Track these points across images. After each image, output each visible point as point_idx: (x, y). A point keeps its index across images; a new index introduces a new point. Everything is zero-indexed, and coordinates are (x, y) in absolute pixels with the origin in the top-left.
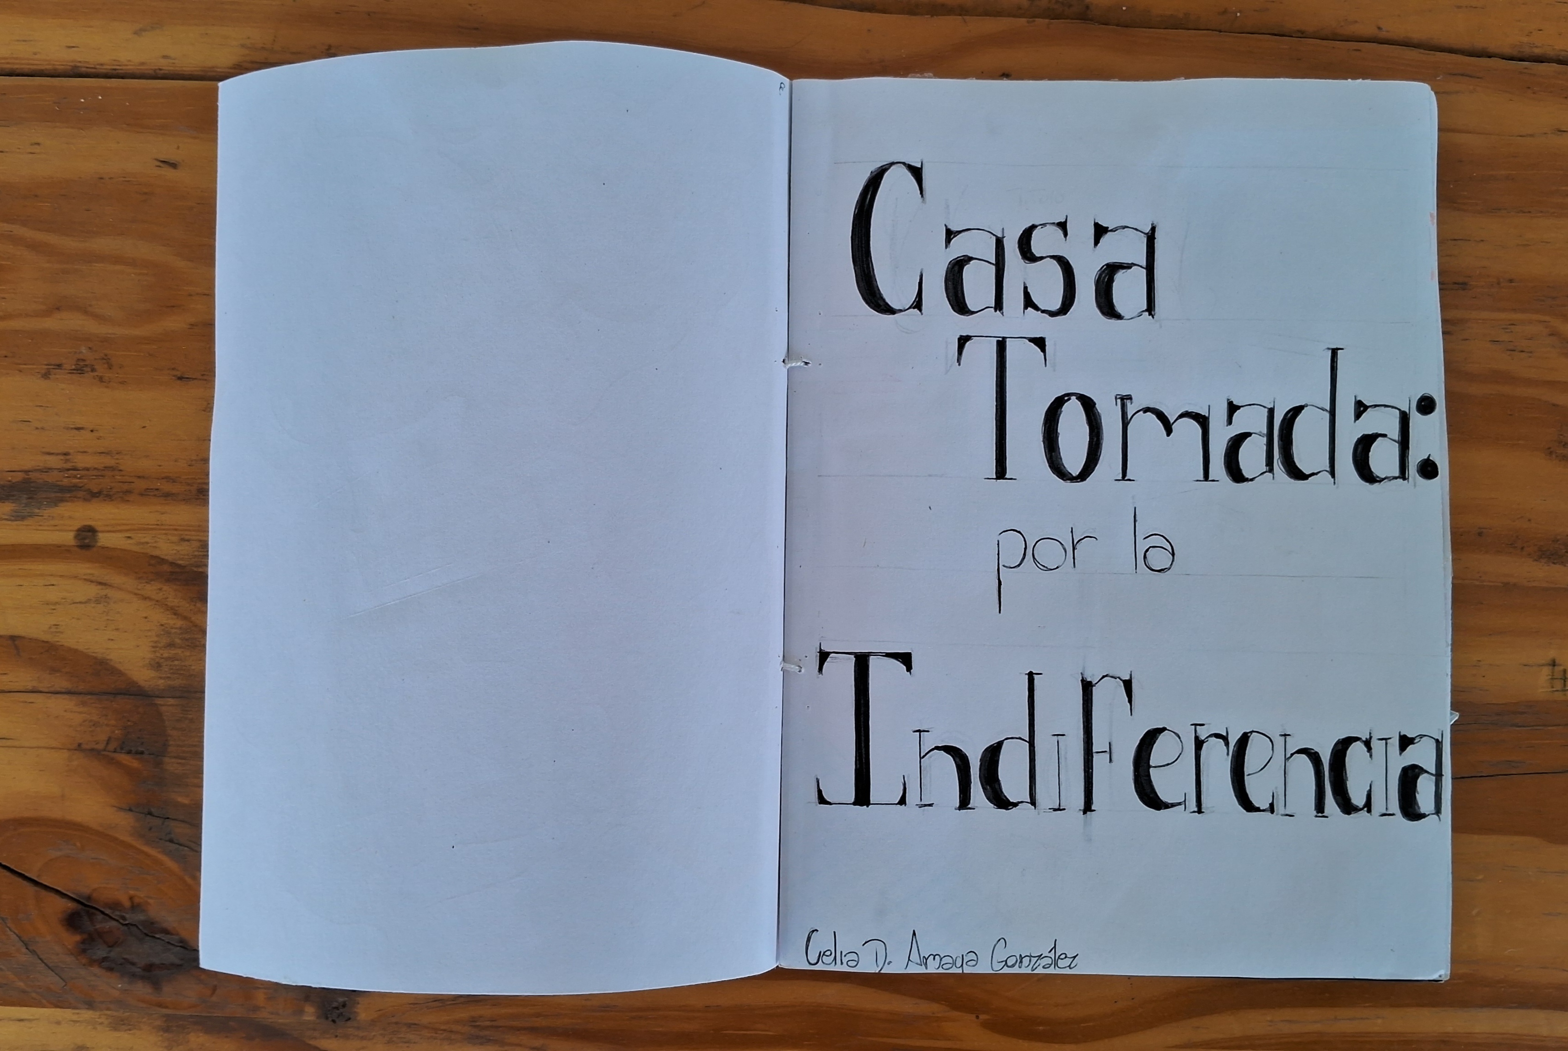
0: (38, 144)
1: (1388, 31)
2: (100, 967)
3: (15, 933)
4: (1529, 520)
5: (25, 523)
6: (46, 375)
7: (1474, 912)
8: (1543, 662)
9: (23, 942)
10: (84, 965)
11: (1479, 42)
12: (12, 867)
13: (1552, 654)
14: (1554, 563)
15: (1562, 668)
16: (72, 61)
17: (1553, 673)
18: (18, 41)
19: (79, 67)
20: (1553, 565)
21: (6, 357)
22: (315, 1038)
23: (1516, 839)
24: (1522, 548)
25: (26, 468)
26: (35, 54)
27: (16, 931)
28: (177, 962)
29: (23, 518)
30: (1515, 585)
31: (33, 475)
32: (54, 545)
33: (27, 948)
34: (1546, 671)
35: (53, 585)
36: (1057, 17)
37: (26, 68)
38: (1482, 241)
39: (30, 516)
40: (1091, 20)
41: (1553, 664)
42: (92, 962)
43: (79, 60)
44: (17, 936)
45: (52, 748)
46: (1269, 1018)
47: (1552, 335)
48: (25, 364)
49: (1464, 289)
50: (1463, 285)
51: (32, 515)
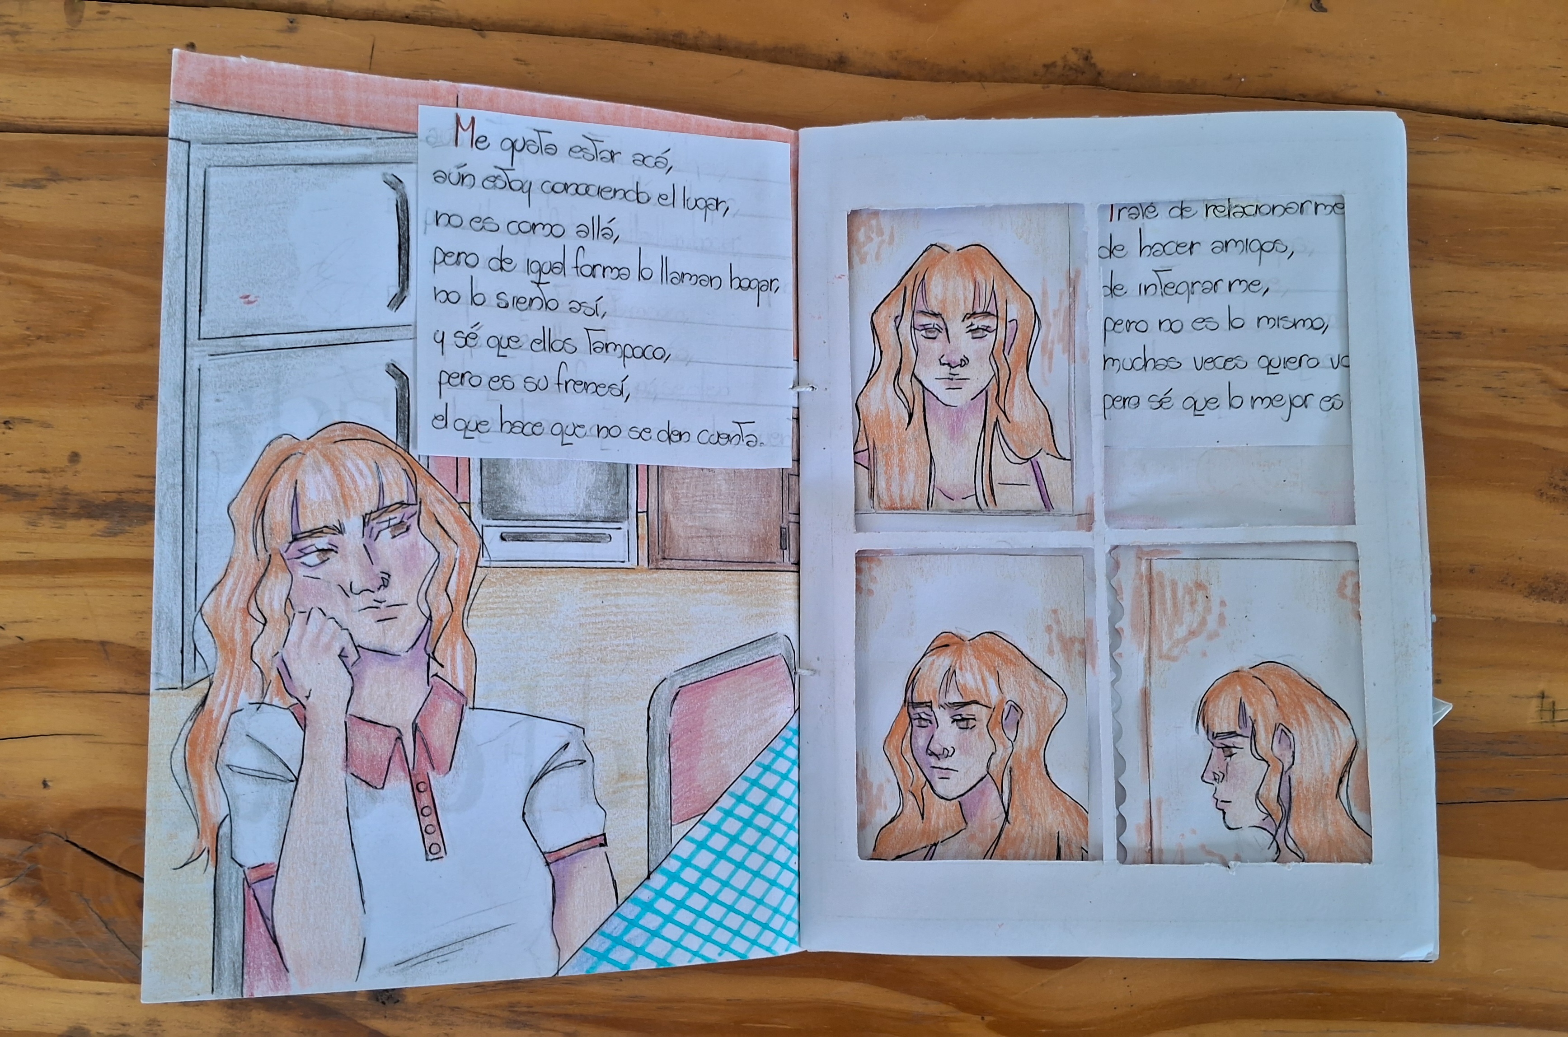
0: (137, 196)
1: (1387, 95)
3: (96, 914)
4: (1520, 558)
5: (117, 538)
6: (139, 406)
7: (1463, 933)
8: (1532, 694)
9: (102, 921)
11: (1476, 104)
12: (96, 853)
13: (1541, 686)
14: (1544, 600)
15: (1551, 700)
17: (1542, 704)
18: (121, 103)
20: (1541, 600)
21: (103, 388)
22: (366, 1018)
23: (1506, 863)
24: (1513, 585)
25: (119, 489)
26: (136, 115)
27: (98, 912)
29: (115, 535)
30: (1506, 620)
31: (125, 496)
32: (141, 559)
33: (107, 928)
34: (1535, 703)
35: (140, 596)
36: (1072, 83)
37: (129, 128)
38: (1476, 292)
39: (121, 533)
40: (1103, 85)
41: (1543, 696)
44: (99, 916)
45: (136, 744)
46: (1263, 1028)
47: (1543, 382)
48: (121, 395)
49: (1458, 338)
50: (1457, 335)
51: (123, 532)
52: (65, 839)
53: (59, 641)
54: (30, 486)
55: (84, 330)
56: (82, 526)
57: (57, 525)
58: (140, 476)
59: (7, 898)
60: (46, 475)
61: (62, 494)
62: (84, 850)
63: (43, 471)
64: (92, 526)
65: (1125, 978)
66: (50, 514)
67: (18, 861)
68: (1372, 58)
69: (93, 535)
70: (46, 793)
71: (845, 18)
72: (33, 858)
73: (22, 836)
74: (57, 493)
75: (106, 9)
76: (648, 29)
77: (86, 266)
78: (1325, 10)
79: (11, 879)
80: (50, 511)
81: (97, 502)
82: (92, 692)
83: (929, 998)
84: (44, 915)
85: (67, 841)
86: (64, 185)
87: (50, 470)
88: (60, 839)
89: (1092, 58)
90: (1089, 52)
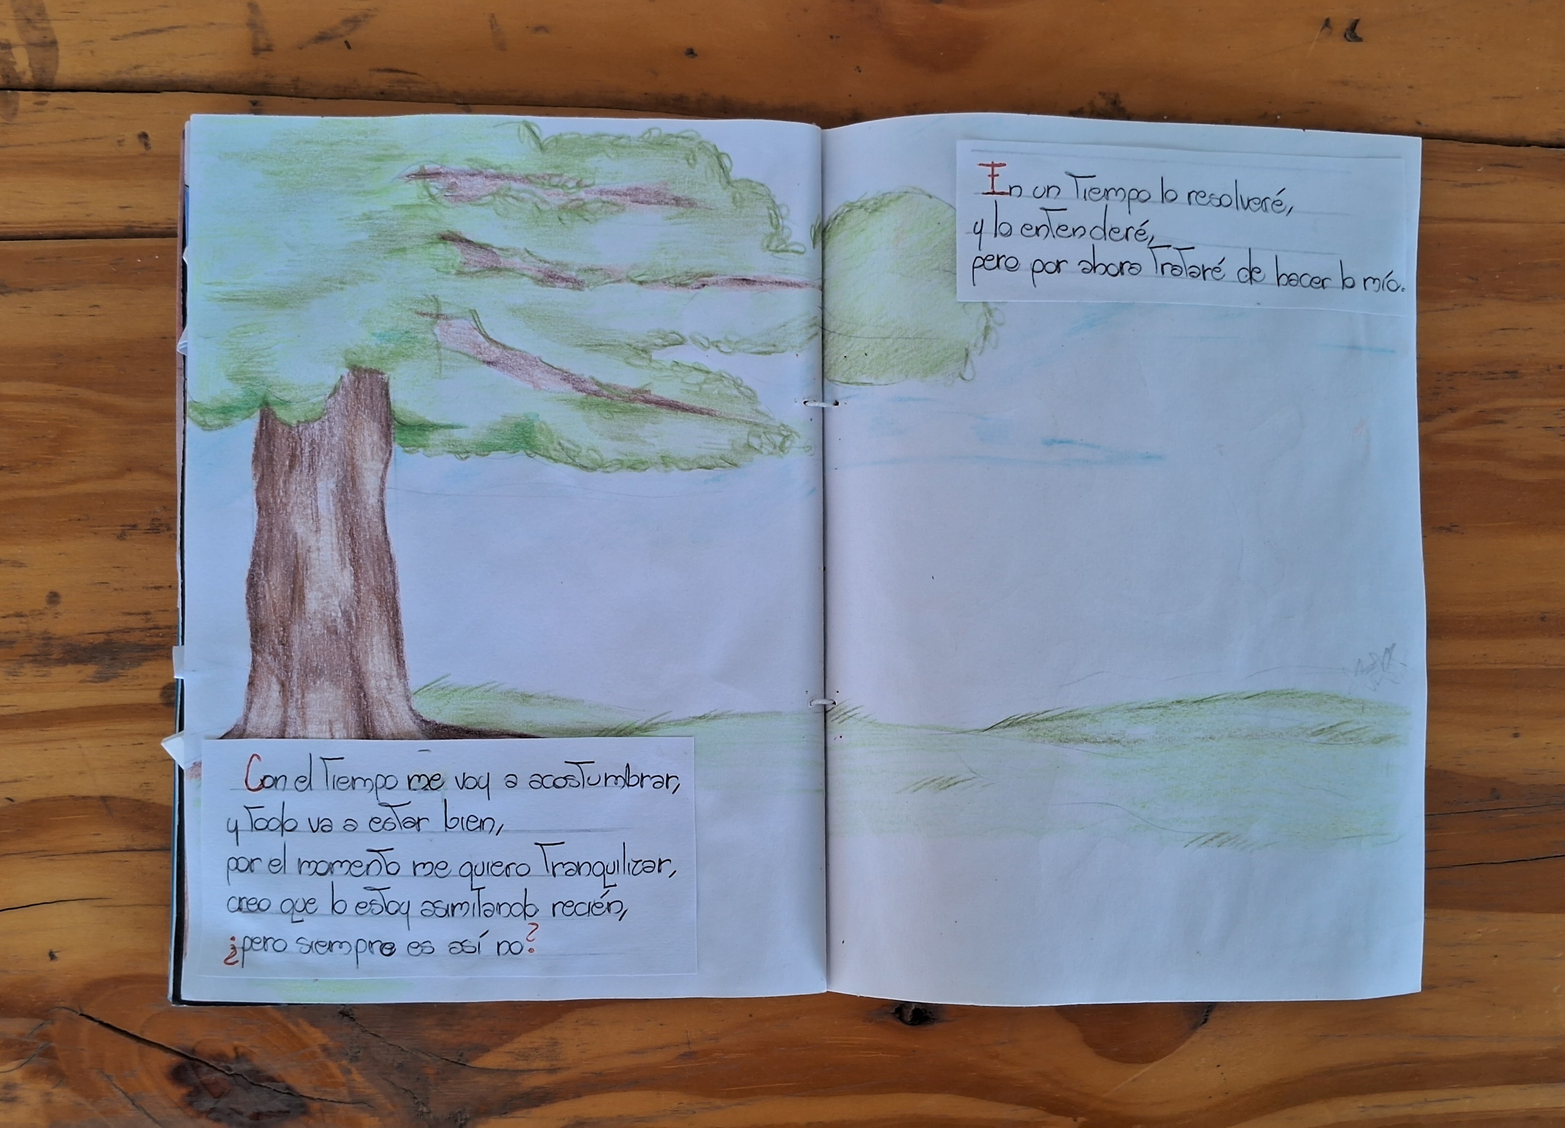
0: (97, 306)
1: (1427, 126)
2: (207, 1117)
3: (121, 1090)
5: (108, 684)
6: (121, 537)
7: (1555, 989)
9: (128, 1097)
10: (191, 1118)
11: (1519, 131)
12: (115, 1025)
16: (126, 222)
19: (132, 227)
21: (79, 520)
25: (107, 630)
26: (88, 215)
27: (122, 1088)
28: (284, 1108)
29: (107, 679)
31: (115, 637)
32: (139, 704)
33: (133, 1104)
35: (141, 744)
37: (80, 230)
38: (1531, 328)
39: (114, 677)
42: (200, 1114)
43: (133, 219)
44: (123, 1092)
45: (150, 905)
46: (1361, 1105)
48: (99, 526)
49: (1515, 378)
50: (1514, 374)
51: (116, 676)
52: (80, 1013)
53: (55, 799)
54: (6, 633)
55: (51, 457)
56: (70, 672)
57: (40, 674)
58: (130, 614)
59: (19, 1081)
60: (24, 620)
61: (43, 639)
62: (101, 1023)
63: (19, 615)
64: (79, 672)
65: (1219, 1066)
66: (32, 661)
67: (28, 1041)
68: (1411, 87)
69: (81, 682)
70: (53, 964)
71: (857, 72)
72: (45, 1037)
73: (31, 1013)
74: (37, 638)
75: (44, 98)
76: (646, 94)
77: (47, 386)
78: (1360, 40)
79: (22, 1061)
80: (31, 658)
81: (83, 645)
82: (96, 852)
83: (1018, 1104)
84: (63, 1096)
85: (82, 1015)
86: (13, 297)
87: (28, 614)
88: (74, 1013)
89: (1120, 102)
90: (1117, 95)
